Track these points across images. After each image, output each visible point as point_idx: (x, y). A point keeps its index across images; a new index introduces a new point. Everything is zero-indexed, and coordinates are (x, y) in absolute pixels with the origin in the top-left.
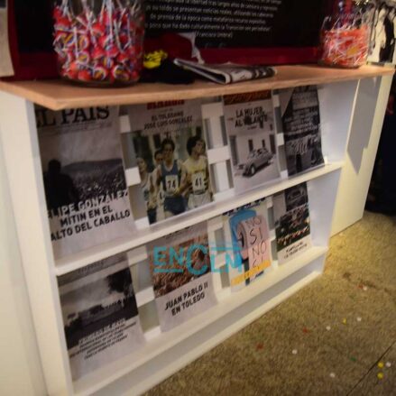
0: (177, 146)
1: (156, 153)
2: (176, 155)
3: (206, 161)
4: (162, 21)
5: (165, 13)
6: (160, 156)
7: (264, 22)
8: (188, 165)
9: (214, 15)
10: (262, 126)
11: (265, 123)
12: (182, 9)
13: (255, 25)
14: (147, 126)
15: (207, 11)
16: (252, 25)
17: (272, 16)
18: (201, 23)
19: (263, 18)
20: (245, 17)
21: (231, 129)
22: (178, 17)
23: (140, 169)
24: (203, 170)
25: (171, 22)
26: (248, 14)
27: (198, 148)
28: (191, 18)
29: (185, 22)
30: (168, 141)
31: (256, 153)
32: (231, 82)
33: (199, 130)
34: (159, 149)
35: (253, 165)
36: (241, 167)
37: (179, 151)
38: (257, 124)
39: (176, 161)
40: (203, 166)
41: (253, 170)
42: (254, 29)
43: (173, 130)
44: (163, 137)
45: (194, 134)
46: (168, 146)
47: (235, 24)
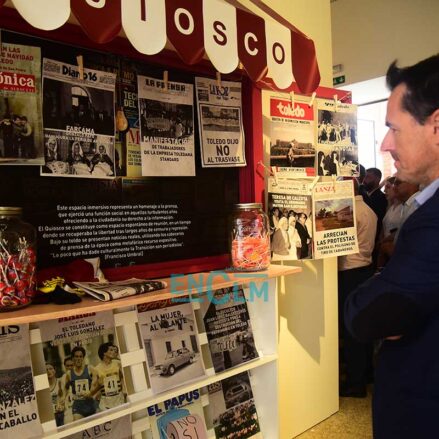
0: (88, 353)
1: (66, 360)
2: (86, 361)
3: (120, 365)
4: (72, 251)
5: (75, 244)
6: (70, 362)
7: (175, 240)
8: (100, 369)
9: (122, 241)
10: (180, 328)
11: (184, 325)
12: (90, 240)
13: (166, 243)
14: (57, 337)
15: (116, 238)
16: (162, 244)
17: (182, 234)
18: (110, 248)
19: (173, 237)
20: (155, 238)
21: (147, 333)
22: (87, 246)
23: (49, 375)
24: (116, 373)
25: (80, 250)
26: (158, 235)
27: (110, 353)
28: (100, 246)
29: (93, 249)
30: (79, 348)
31: (175, 354)
32: (111, 299)
33: (111, 337)
34: (69, 356)
35: (172, 365)
36: (158, 368)
37: (90, 357)
38: (176, 327)
39: (86, 366)
40: (117, 369)
41: (172, 370)
42: (165, 246)
43: (84, 339)
44: (73, 346)
45: (106, 340)
46: (79, 353)
47: (144, 245)
